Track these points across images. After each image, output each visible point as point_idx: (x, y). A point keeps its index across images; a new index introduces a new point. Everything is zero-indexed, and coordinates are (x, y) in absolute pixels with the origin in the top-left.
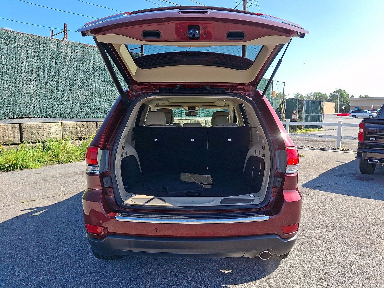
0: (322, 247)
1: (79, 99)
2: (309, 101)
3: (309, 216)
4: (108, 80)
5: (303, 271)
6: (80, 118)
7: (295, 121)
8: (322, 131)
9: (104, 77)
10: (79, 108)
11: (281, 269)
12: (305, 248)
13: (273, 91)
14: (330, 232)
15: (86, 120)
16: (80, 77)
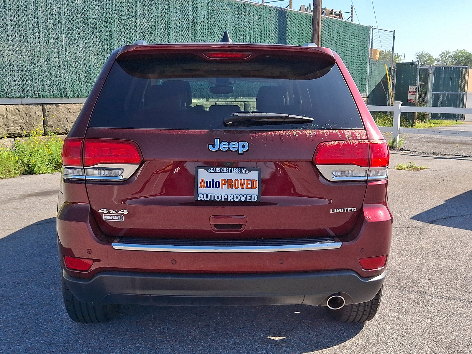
0: (434, 307)
1: (10, 61)
2: (441, 67)
3: (420, 263)
4: (63, 26)
5: (399, 338)
6: (13, 97)
7: (413, 105)
8: (463, 124)
9: (56, 20)
10: (10, 79)
11: (364, 334)
12: (406, 307)
13: (372, 47)
14: (451, 286)
15: (24, 101)
16: (11, 20)
